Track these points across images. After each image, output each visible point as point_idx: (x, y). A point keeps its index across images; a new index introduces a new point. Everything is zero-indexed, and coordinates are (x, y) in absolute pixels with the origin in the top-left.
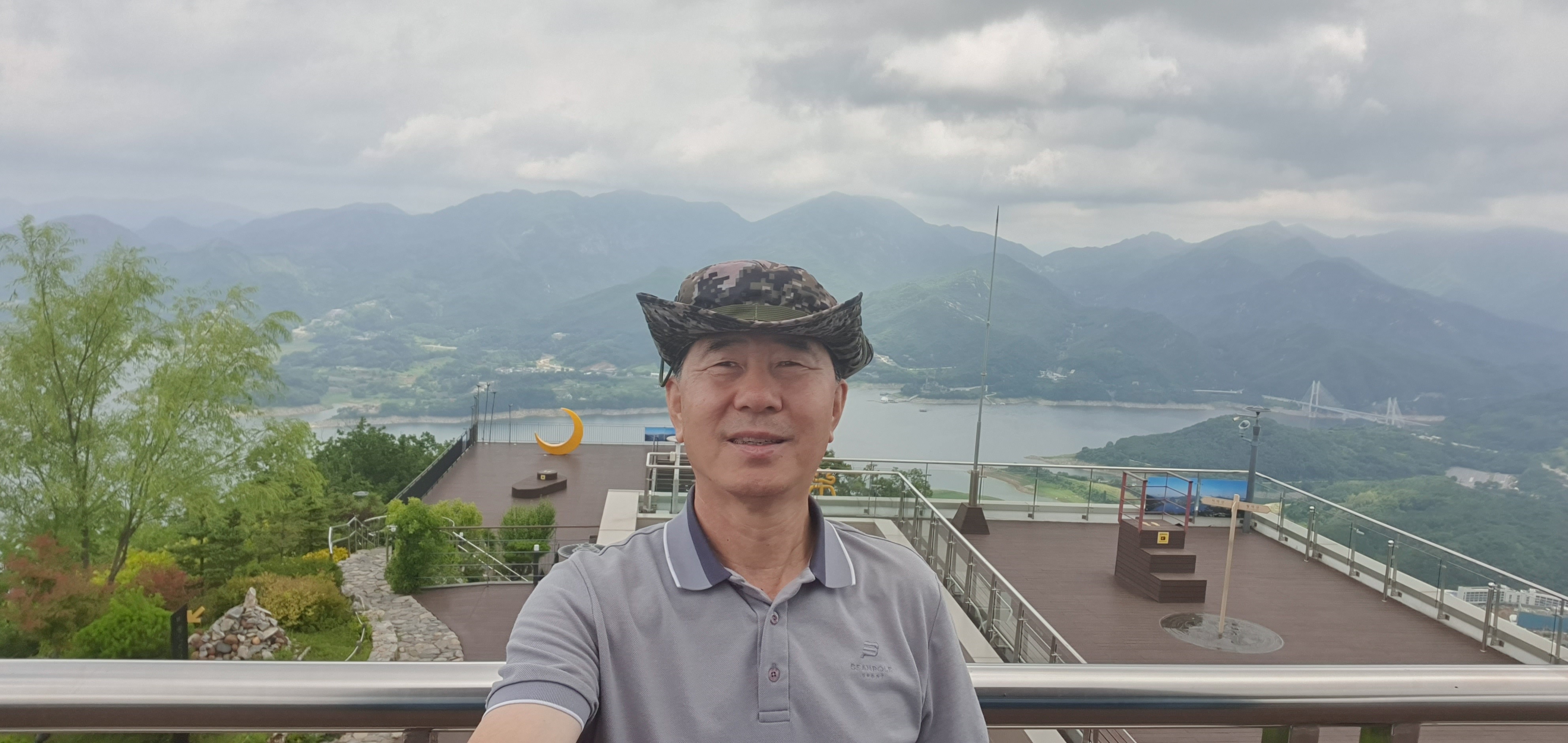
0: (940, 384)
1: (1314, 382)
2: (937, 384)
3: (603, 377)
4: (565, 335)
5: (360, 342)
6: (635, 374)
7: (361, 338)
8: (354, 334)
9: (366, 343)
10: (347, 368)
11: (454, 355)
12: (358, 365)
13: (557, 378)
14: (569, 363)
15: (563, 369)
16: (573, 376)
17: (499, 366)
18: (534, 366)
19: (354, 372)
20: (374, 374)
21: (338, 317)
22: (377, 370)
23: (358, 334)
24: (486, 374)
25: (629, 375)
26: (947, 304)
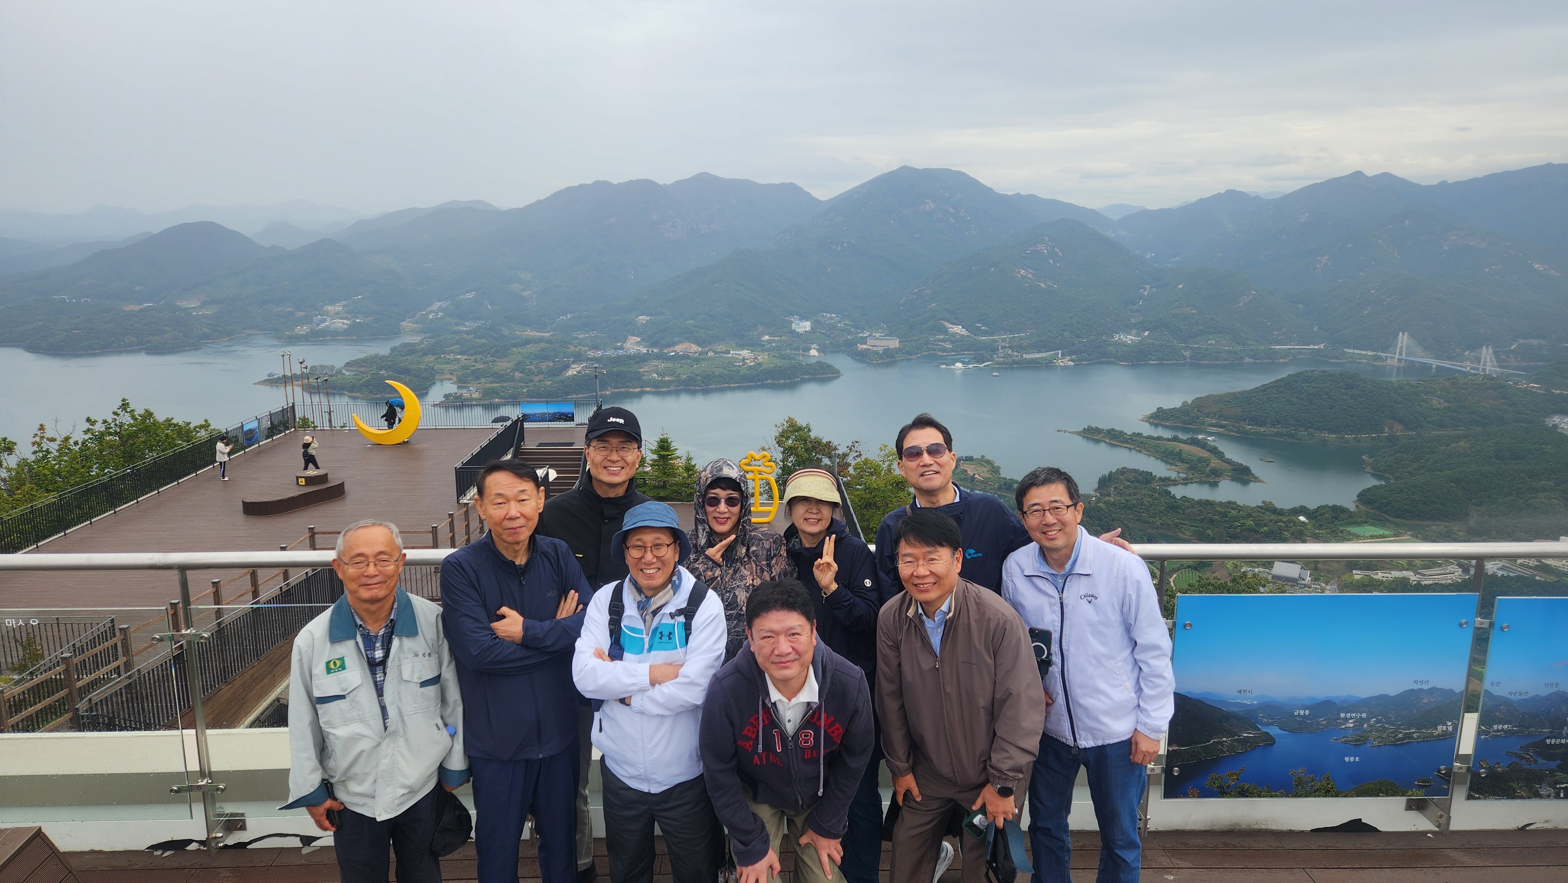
0: (1013, 351)
1: (1401, 334)
2: (1010, 352)
3: (686, 357)
4: (648, 318)
5: (462, 332)
7: (461, 328)
8: (457, 324)
9: (468, 333)
10: (451, 356)
11: (549, 341)
12: (461, 353)
13: (641, 359)
14: (654, 344)
15: (648, 351)
16: (658, 357)
17: (590, 350)
18: (621, 348)
19: (458, 359)
20: (476, 361)
21: (440, 309)
22: (479, 357)
23: (460, 325)
24: (578, 358)
25: (710, 354)
26: (1019, 272)
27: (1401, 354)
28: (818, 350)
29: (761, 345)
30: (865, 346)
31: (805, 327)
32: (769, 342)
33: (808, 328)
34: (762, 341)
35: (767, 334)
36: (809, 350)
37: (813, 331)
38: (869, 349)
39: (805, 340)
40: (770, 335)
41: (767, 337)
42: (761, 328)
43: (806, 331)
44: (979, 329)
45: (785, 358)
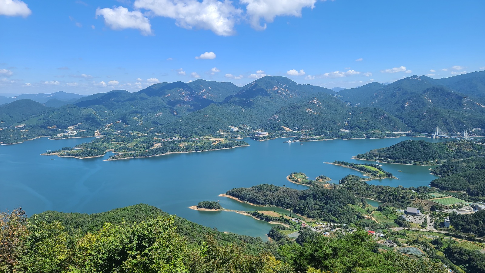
1: (436, 127)
2: (306, 136)
3: (195, 141)
6: (205, 139)
7: (117, 133)
8: (114, 132)
9: (118, 135)
10: (113, 143)
11: (147, 137)
12: (116, 142)
13: (180, 142)
14: (183, 137)
15: (182, 139)
16: (186, 141)
17: (161, 139)
18: (172, 138)
19: (115, 144)
20: (121, 144)
21: (109, 127)
23: (116, 132)
24: (157, 142)
26: (307, 109)
28: (240, 137)
30: (257, 136)
32: (224, 135)
34: (221, 134)
36: (237, 137)
37: (239, 131)
39: (236, 134)
40: (224, 132)
42: (221, 130)
43: (236, 131)
44: (295, 129)
45: (229, 140)
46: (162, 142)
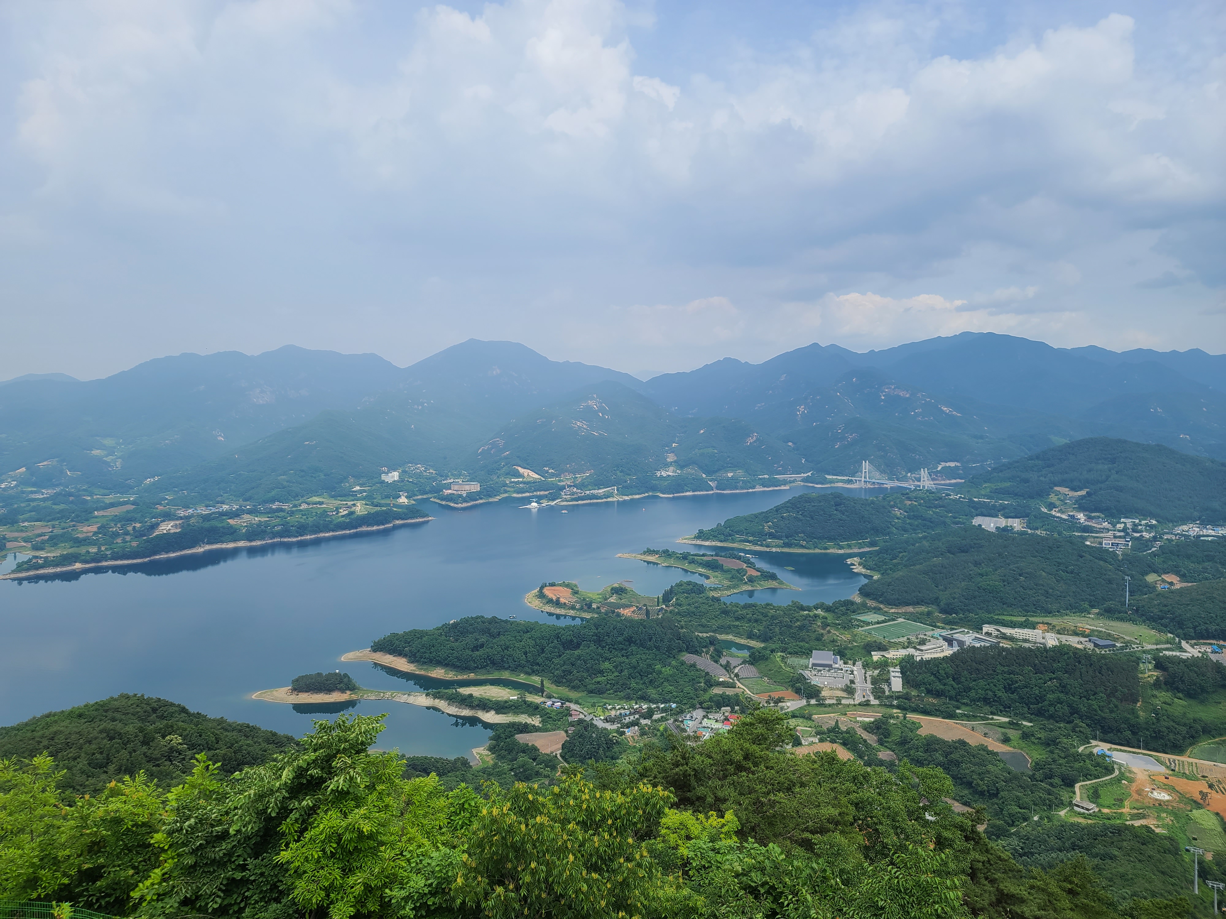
1: (864, 462)
2: (575, 490)
5: (38, 499)
7: (39, 496)
8: (32, 492)
9: (45, 500)
10: (26, 524)
11: (134, 503)
12: (37, 521)
15: (241, 506)
17: (180, 508)
19: (34, 527)
20: (54, 527)
21: (14, 478)
22: (57, 523)
23: (36, 492)
24: (168, 516)
25: (304, 506)
26: (576, 424)
27: (865, 478)
28: (407, 497)
29: (352, 495)
30: (450, 491)
31: (393, 477)
32: (361, 492)
33: (396, 478)
34: (354, 491)
35: (358, 485)
36: (399, 497)
37: (401, 480)
38: (453, 494)
39: (394, 489)
40: (361, 485)
41: (358, 488)
42: (352, 480)
43: (395, 481)
44: (547, 472)
45: (376, 506)
46: (181, 518)
